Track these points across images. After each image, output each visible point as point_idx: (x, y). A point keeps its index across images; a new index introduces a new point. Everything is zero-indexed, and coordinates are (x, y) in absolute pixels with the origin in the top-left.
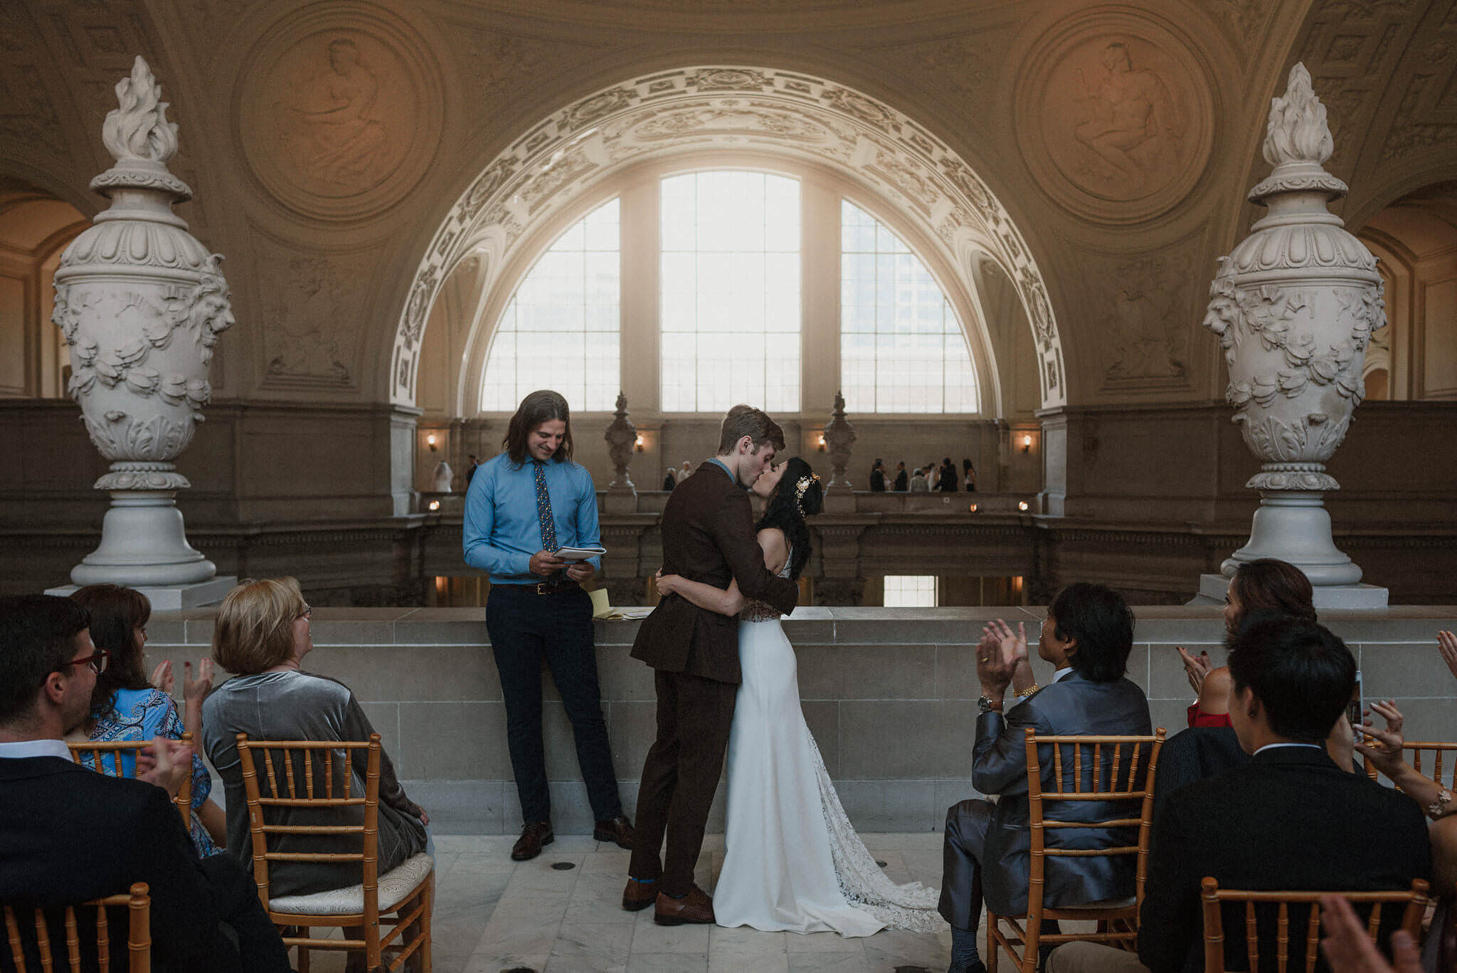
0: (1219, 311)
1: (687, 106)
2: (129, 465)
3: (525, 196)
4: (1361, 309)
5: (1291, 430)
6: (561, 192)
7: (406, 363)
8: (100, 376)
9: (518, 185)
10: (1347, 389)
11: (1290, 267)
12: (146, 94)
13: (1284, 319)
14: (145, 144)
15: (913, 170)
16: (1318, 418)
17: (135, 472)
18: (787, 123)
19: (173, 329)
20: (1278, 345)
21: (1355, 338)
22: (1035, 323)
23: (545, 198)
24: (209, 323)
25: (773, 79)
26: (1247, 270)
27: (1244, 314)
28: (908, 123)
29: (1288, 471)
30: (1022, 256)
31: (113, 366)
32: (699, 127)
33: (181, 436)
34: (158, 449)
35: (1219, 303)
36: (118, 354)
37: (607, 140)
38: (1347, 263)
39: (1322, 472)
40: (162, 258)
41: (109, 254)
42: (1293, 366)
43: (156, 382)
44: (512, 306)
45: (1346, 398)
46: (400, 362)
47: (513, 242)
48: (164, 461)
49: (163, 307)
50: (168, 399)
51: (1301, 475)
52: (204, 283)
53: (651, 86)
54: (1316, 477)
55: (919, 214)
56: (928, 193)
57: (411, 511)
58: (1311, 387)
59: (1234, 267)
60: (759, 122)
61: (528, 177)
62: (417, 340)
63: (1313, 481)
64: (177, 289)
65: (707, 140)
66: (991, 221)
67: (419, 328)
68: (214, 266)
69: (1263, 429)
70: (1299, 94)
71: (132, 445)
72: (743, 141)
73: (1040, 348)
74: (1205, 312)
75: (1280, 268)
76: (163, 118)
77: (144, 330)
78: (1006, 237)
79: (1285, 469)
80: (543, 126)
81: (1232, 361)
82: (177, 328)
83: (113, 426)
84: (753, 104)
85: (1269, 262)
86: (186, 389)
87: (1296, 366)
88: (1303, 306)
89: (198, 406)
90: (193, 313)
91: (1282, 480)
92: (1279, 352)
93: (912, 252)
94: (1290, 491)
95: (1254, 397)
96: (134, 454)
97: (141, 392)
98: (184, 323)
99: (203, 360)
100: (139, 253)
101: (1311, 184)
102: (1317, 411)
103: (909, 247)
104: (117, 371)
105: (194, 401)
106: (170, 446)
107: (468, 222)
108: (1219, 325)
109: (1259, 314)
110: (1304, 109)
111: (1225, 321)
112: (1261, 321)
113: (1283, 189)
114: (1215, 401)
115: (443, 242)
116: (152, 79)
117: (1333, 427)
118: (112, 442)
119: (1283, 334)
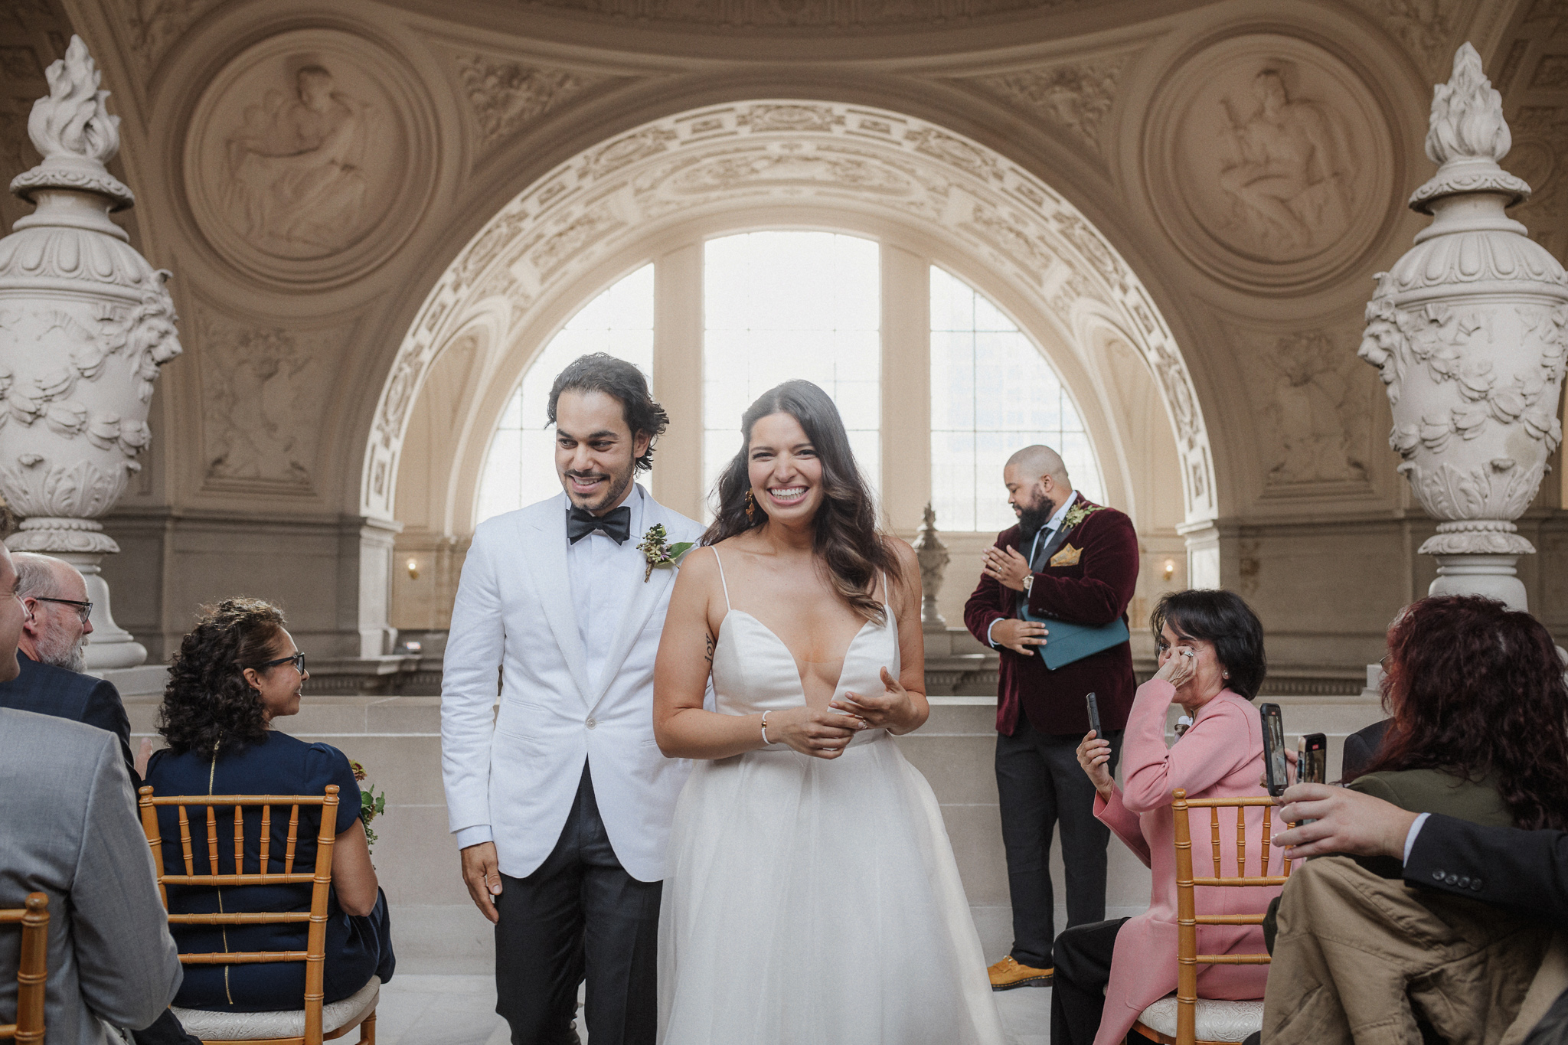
0: (1377, 337)
1: (738, 150)
2: (45, 522)
3: (535, 261)
4: (1550, 331)
5: (1470, 479)
6: (580, 257)
7: (383, 466)
8: (14, 412)
9: (527, 247)
10: (1537, 428)
11: (1461, 282)
12: (83, 81)
13: (1455, 343)
14: (81, 137)
15: (1019, 227)
16: (1502, 464)
17: (52, 531)
18: (862, 172)
19: (106, 356)
20: (1448, 376)
21: (1545, 366)
22: (1175, 416)
23: (561, 263)
24: (150, 352)
25: (843, 117)
26: (1409, 286)
27: (1407, 339)
28: (1013, 170)
29: (1470, 531)
30: (1157, 332)
31: (31, 399)
32: (754, 177)
33: (111, 486)
34: (82, 503)
35: (1377, 328)
36: (38, 384)
37: (638, 191)
38: (1531, 275)
39: (1512, 532)
40: (96, 270)
41: (32, 265)
42: (1469, 401)
43: (83, 419)
44: (516, 399)
45: (1538, 439)
46: (375, 464)
47: (519, 318)
48: (89, 518)
49: (96, 328)
50: (98, 442)
51: (1486, 536)
52: (147, 303)
53: (694, 125)
54: (1504, 538)
55: (1027, 284)
56: (1039, 257)
57: (385, 652)
58: (1493, 424)
59: (1393, 284)
60: (827, 170)
61: (539, 237)
62: (397, 436)
63: (1502, 543)
64: (114, 309)
65: (761, 193)
66: (1117, 289)
67: (400, 422)
68: (160, 284)
69: (1436, 478)
70: (1466, 79)
71: (49, 496)
72: (807, 193)
73: (1182, 446)
74: (1361, 340)
75: (1449, 283)
76: (102, 109)
77: (72, 356)
78: (1137, 309)
79: (1466, 529)
80: (560, 173)
81: (1396, 398)
82: (111, 355)
83: (27, 472)
84: (819, 149)
85: (1434, 276)
86: (119, 430)
87: (1473, 400)
88: (1478, 328)
89: (133, 452)
90: (132, 337)
91: (1461, 542)
92: (1452, 383)
93: (1020, 330)
94: (1473, 554)
95: (1424, 440)
96: (52, 508)
97: (65, 431)
98: (120, 350)
99: (141, 396)
100: (69, 265)
101: (1483, 184)
102: (1501, 456)
103: (1016, 324)
104: (35, 405)
105: (130, 446)
106: (97, 500)
107: (464, 291)
108: (1379, 356)
109: (1426, 339)
110: (1473, 97)
111: (1385, 349)
112: (1428, 347)
113: (1450, 190)
114: (1406, 511)
115: (434, 316)
116: (91, 63)
117: (1522, 476)
118: (26, 492)
119: (1455, 362)
